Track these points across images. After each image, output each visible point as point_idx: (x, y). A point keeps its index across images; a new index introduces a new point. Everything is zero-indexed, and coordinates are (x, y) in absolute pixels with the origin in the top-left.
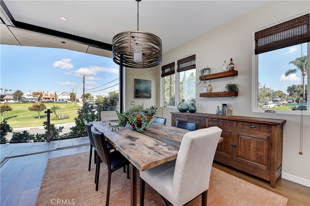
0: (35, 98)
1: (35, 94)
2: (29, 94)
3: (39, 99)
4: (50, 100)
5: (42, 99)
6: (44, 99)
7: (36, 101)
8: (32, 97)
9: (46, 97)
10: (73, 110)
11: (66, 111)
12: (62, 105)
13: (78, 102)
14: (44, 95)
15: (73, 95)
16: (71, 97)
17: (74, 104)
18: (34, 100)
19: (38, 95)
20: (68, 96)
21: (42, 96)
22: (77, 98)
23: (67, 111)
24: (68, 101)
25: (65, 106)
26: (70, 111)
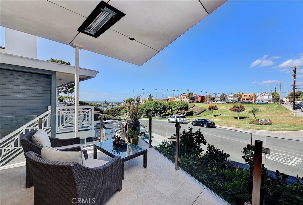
0: (236, 99)
1: (235, 96)
2: (231, 96)
3: (239, 100)
4: (249, 100)
5: (242, 100)
6: (243, 100)
7: (236, 102)
8: (233, 99)
9: (245, 98)
10: (277, 113)
11: (267, 114)
12: (262, 107)
13: (282, 103)
14: (243, 96)
15: (276, 95)
16: (273, 97)
17: (277, 106)
18: (234, 101)
19: (238, 96)
20: (269, 96)
21: (241, 97)
22: (281, 98)
23: (269, 114)
24: (269, 102)
25: (265, 108)
26: (272, 114)
